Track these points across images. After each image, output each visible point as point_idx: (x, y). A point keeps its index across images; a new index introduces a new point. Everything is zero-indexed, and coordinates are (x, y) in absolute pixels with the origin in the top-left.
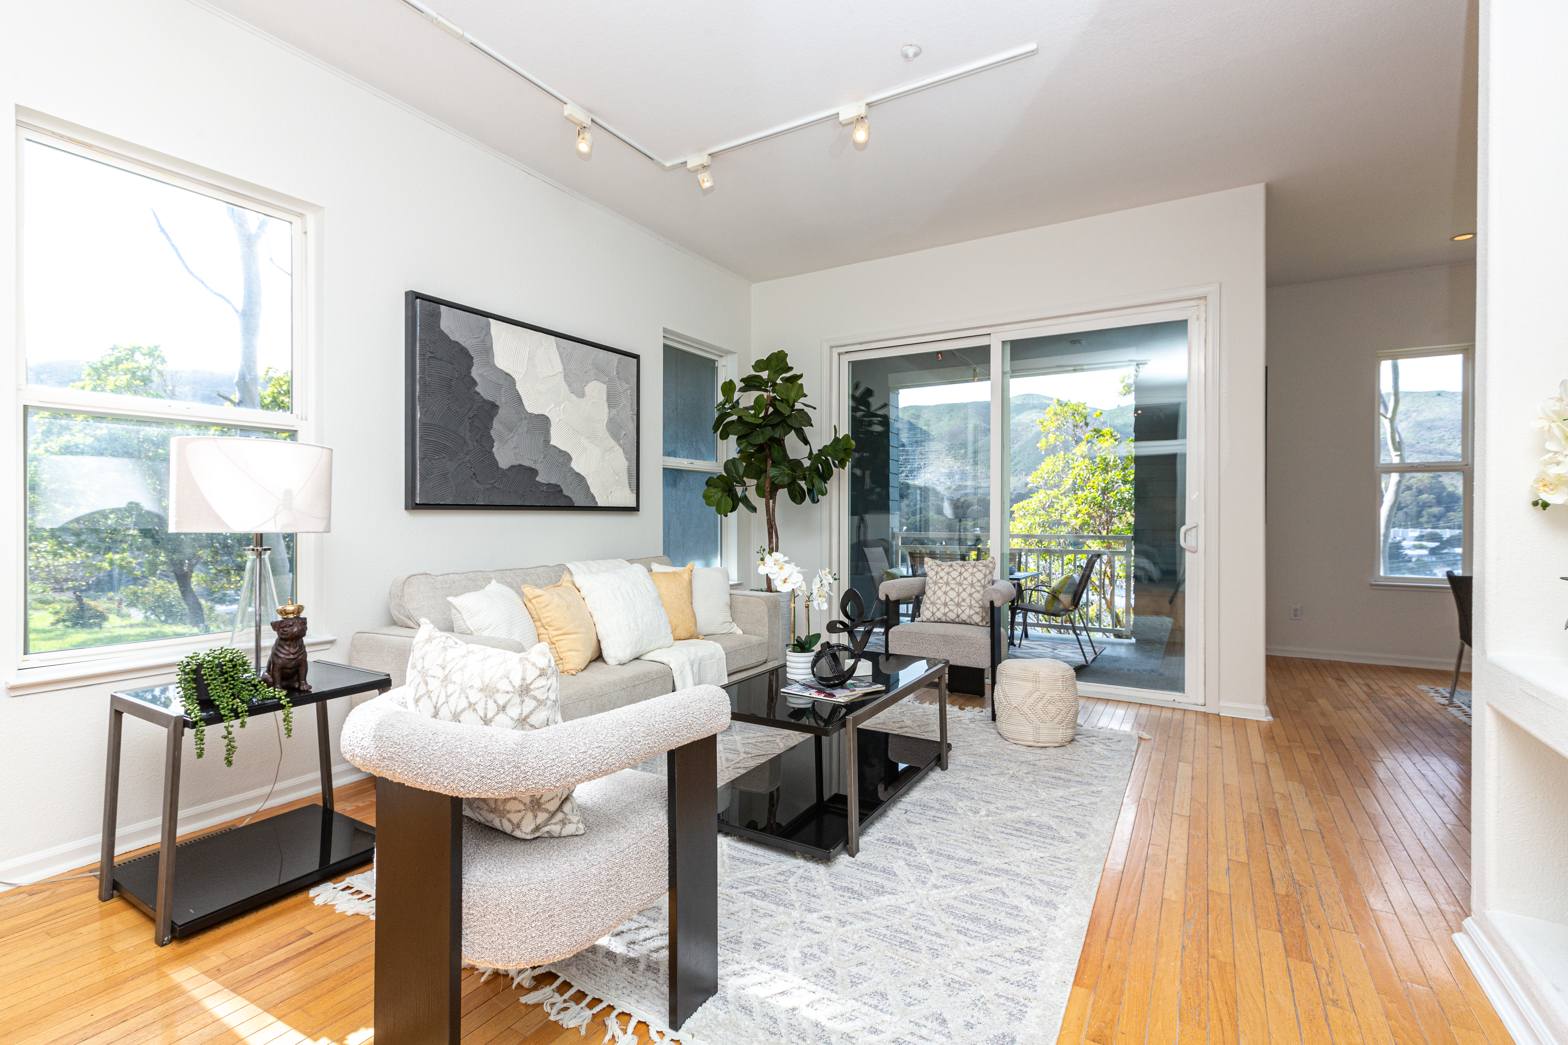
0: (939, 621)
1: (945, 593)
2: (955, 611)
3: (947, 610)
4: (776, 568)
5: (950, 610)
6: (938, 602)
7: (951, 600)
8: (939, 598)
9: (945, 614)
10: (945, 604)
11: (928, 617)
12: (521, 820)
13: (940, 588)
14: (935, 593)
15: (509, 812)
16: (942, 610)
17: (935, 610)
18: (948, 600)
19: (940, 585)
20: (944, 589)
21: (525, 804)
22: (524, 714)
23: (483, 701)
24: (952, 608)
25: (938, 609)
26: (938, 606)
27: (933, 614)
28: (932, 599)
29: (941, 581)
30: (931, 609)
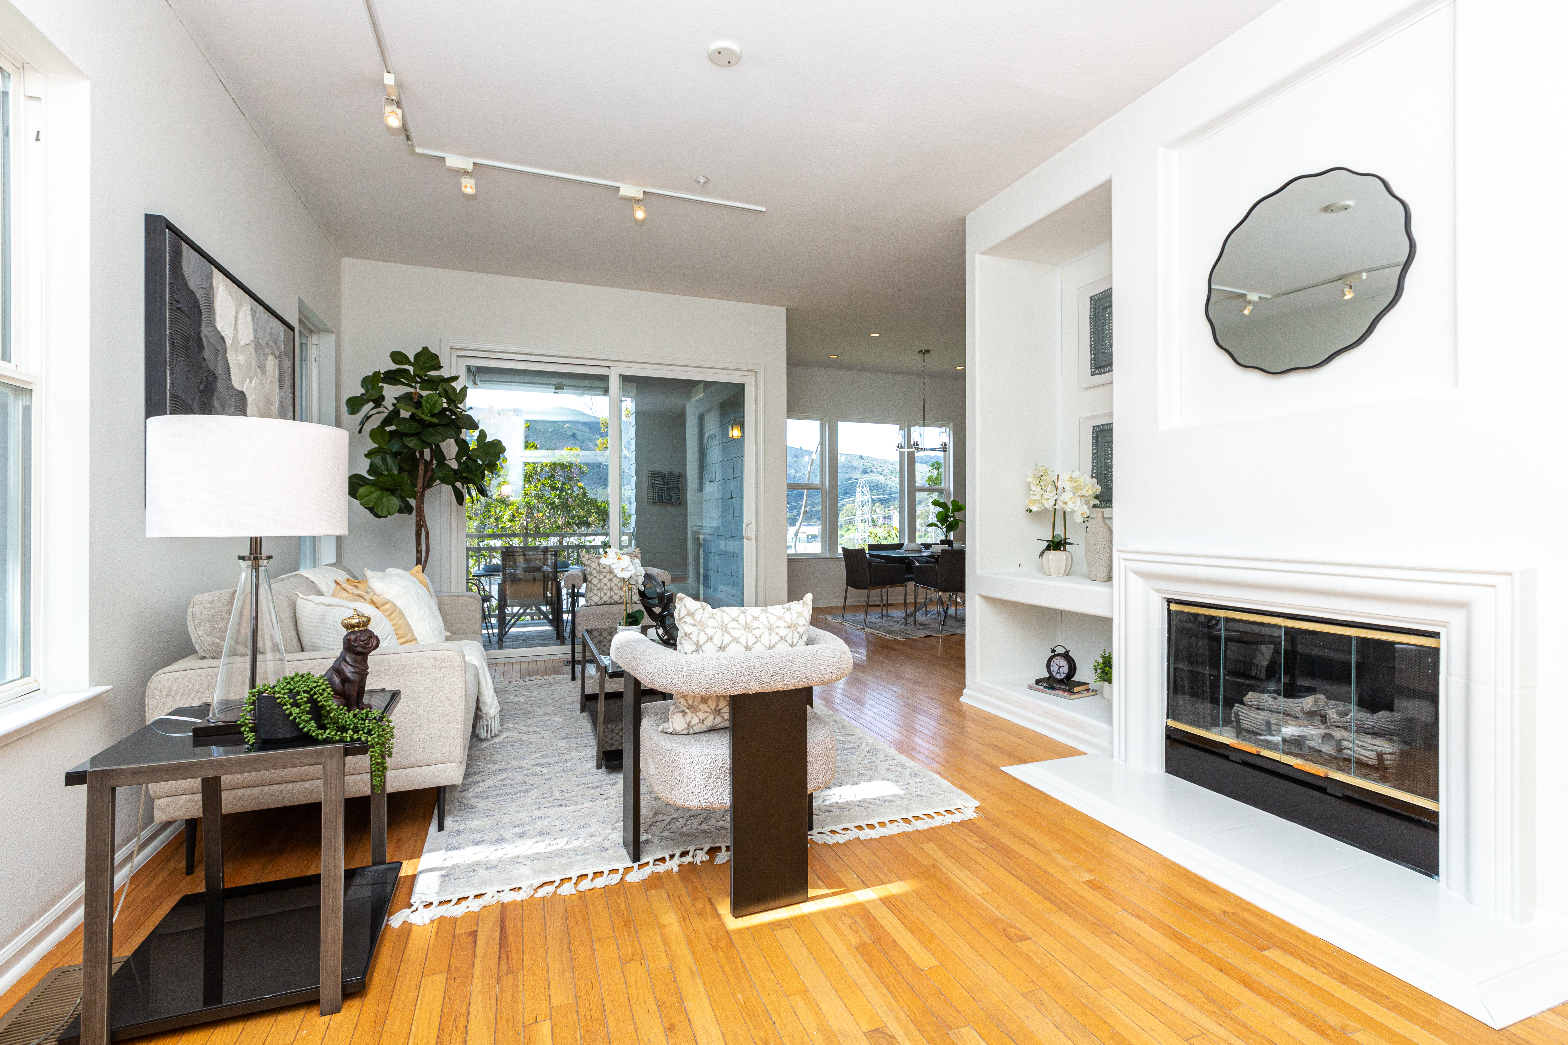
0: (605, 604)
1: (610, 580)
2: (619, 594)
3: (612, 593)
4: (616, 560)
5: (615, 594)
6: (605, 587)
7: (616, 585)
8: (605, 585)
9: (611, 597)
10: (611, 589)
11: (596, 601)
12: (705, 719)
13: (605, 576)
14: (601, 581)
15: (700, 710)
16: (609, 594)
17: (602, 594)
18: (613, 585)
19: (605, 574)
20: (608, 576)
21: (711, 709)
22: (724, 644)
23: (696, 632)
24: (616, 591)
25: (605, 594)
26: (605, 591)
27: (601, 598)
28: (599, 586)
29: (604, 570)
30: (599, 595)
